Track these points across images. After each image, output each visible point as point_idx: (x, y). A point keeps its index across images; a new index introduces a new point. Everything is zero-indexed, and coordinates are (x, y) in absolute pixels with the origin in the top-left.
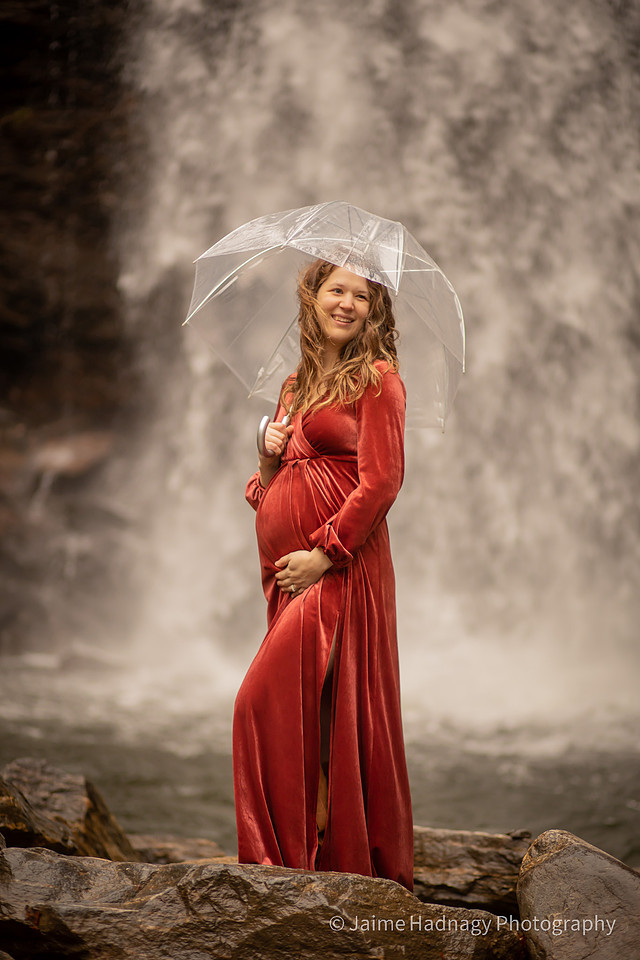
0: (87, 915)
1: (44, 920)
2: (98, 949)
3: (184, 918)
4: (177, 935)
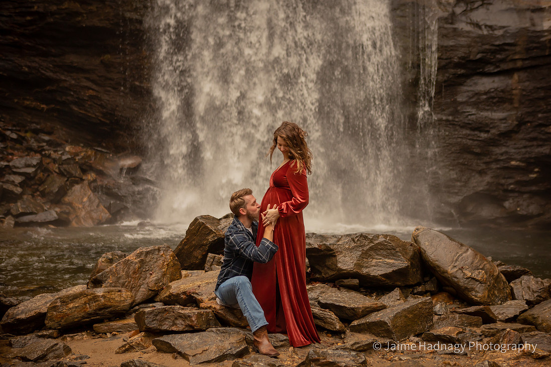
0: (333, 245)
1: (322, 247)
2: (337, 252)
3: (353, 245)
4: (353, 248)
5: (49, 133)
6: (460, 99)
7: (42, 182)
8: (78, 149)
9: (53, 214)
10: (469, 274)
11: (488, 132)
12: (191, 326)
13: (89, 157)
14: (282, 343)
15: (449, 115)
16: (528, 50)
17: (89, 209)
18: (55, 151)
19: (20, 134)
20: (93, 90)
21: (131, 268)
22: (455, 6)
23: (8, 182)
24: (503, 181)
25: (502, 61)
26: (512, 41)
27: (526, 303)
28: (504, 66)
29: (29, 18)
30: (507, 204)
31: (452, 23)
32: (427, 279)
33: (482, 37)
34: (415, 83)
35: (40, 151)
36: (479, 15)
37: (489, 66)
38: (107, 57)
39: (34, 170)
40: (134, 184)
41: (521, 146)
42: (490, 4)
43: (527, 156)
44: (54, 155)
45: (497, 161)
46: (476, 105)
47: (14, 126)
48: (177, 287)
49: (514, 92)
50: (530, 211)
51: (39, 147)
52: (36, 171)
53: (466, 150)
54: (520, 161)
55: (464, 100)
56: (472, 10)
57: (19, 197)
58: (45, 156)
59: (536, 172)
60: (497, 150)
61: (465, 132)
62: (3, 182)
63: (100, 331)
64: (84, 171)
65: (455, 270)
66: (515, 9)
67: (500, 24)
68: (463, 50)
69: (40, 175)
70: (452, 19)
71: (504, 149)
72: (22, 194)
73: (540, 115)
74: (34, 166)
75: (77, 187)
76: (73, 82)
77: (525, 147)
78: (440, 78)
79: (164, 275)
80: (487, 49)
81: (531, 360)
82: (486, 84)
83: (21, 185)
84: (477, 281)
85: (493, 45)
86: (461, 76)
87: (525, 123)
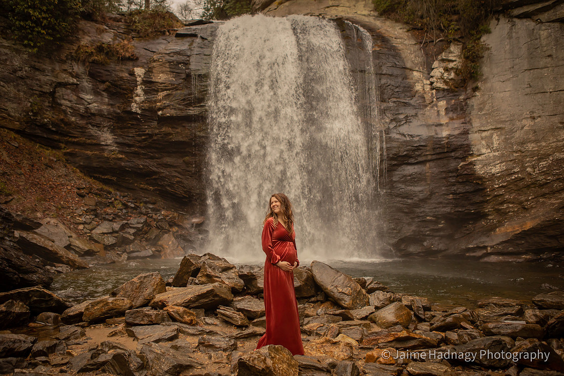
1: (249, 274)
2: (257, 277)
5: (154, 204)
6: (394, 179)
7: (146, 233)
8: (169, 213)
9: (150, 252)
10: (341, 290)
11: (412, 199)
12: (151, 321)
13: (174, 218)
14: (199, 332)
15: (388, 189)
16: (434, 149)
17: (172, 248)
18: (156, 214)
19: (136, 204)
20: (179, 177)
21: (135, 286)
22: (390, 124)
23: (126, 232)
24: (422, 229)
25: (419, 155)
26: (425, 144)
27: (375, 308)
28: (420, 159)
29: (143, 137)
30: (425, 244)
31: (388, 134)
32: (319, 293)
33: (406, 142)
35: (146, 214)
36: (404, 129)
37: (411, 159)
38: (187, 158)
39: (142, 225)
40: (199, 233)
41: (433, 207)
42: (411, 122)
43: (436, 213)
44: (155, 217)
45: (418, 217)
46: (404, 182)
47: (133, 200)
48: (159, 297)
49: (427, 174)
50: (440, 248)
51: (146, 212)
52: (143, 226)
53: (400, 210)
54: (433, 217)
55: (397, 180)
56: (400, 126)
57: (132, 241)
58: (149, 217)
59: (443, 224)
60: (418, 210)
61: (398, 199)
62: (123, 233)
63: (109, 323)
64: (171, 226)
65: (332, 287)
66: (425, 125)
67: (416, 134)
68: (395, 149)
69: (145, 228)
70: (388, 132)
71: (422, 209)
72: (134, 239)
73: (443, 188)
74: (142, 223)
75: (166, 235)
76: (168, 173)
77: (435, 208)
79: (154, 290)
80: (409, 149)
81: (329, 344)
82: (410, 170)
83: (134, 234)
84: (346, 294)
85: (413, 146)
86: (395, 165)
87: (435, 193)
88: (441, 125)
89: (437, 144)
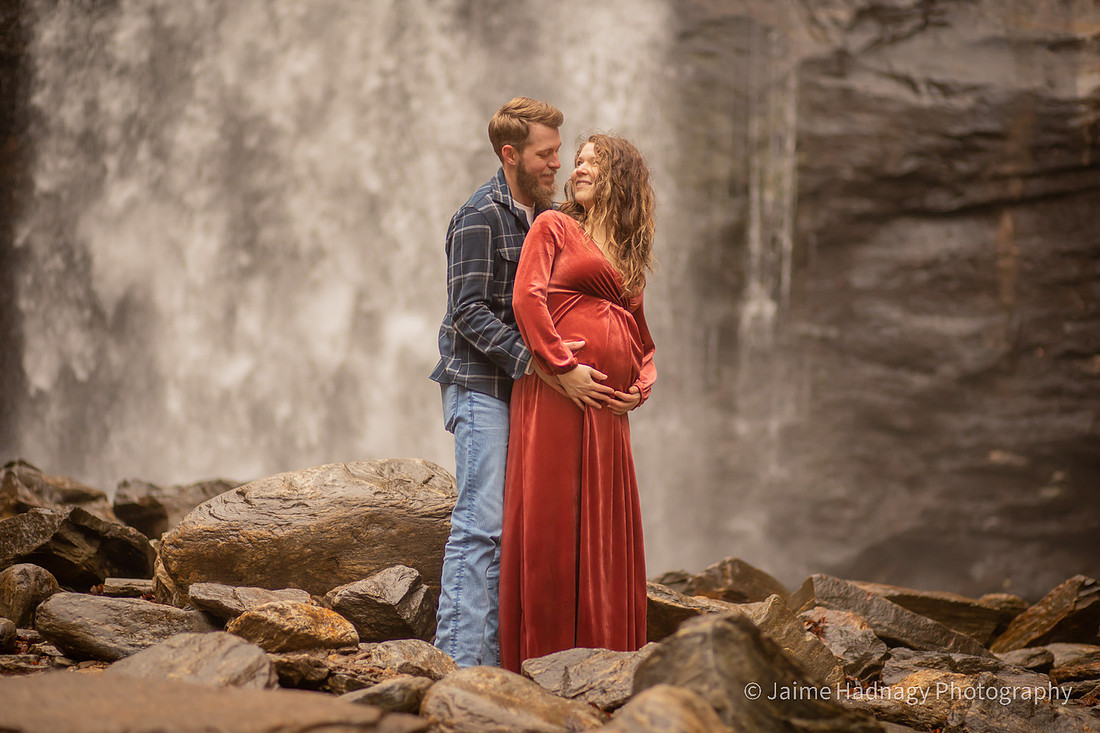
6: (860, 279)
11: (929, 371)
16: (1036, 150)
25: (971, 179)
28: (977, 194)
31: (841, 74)
33: (916, 113)
34: (736, 236)
36: (915, 56)
45: (954, 451)
46: (905, 296)
53: (874, 421)
54: (1015, 450)
56: (895, 40)
59: (1058, 484)
60: (955, 423)
67: (964, 80)
68: (866, 147)
70: (840, 64)
71: (972, 420)
73: (1069, 327)
77: (1030, 414)
78: (806, 223)
80: (930, 147)
85: (947, 136)
86: (863, 218)
87: (1030, 349)
88: (1071, 45)
89: (1049, 129)
